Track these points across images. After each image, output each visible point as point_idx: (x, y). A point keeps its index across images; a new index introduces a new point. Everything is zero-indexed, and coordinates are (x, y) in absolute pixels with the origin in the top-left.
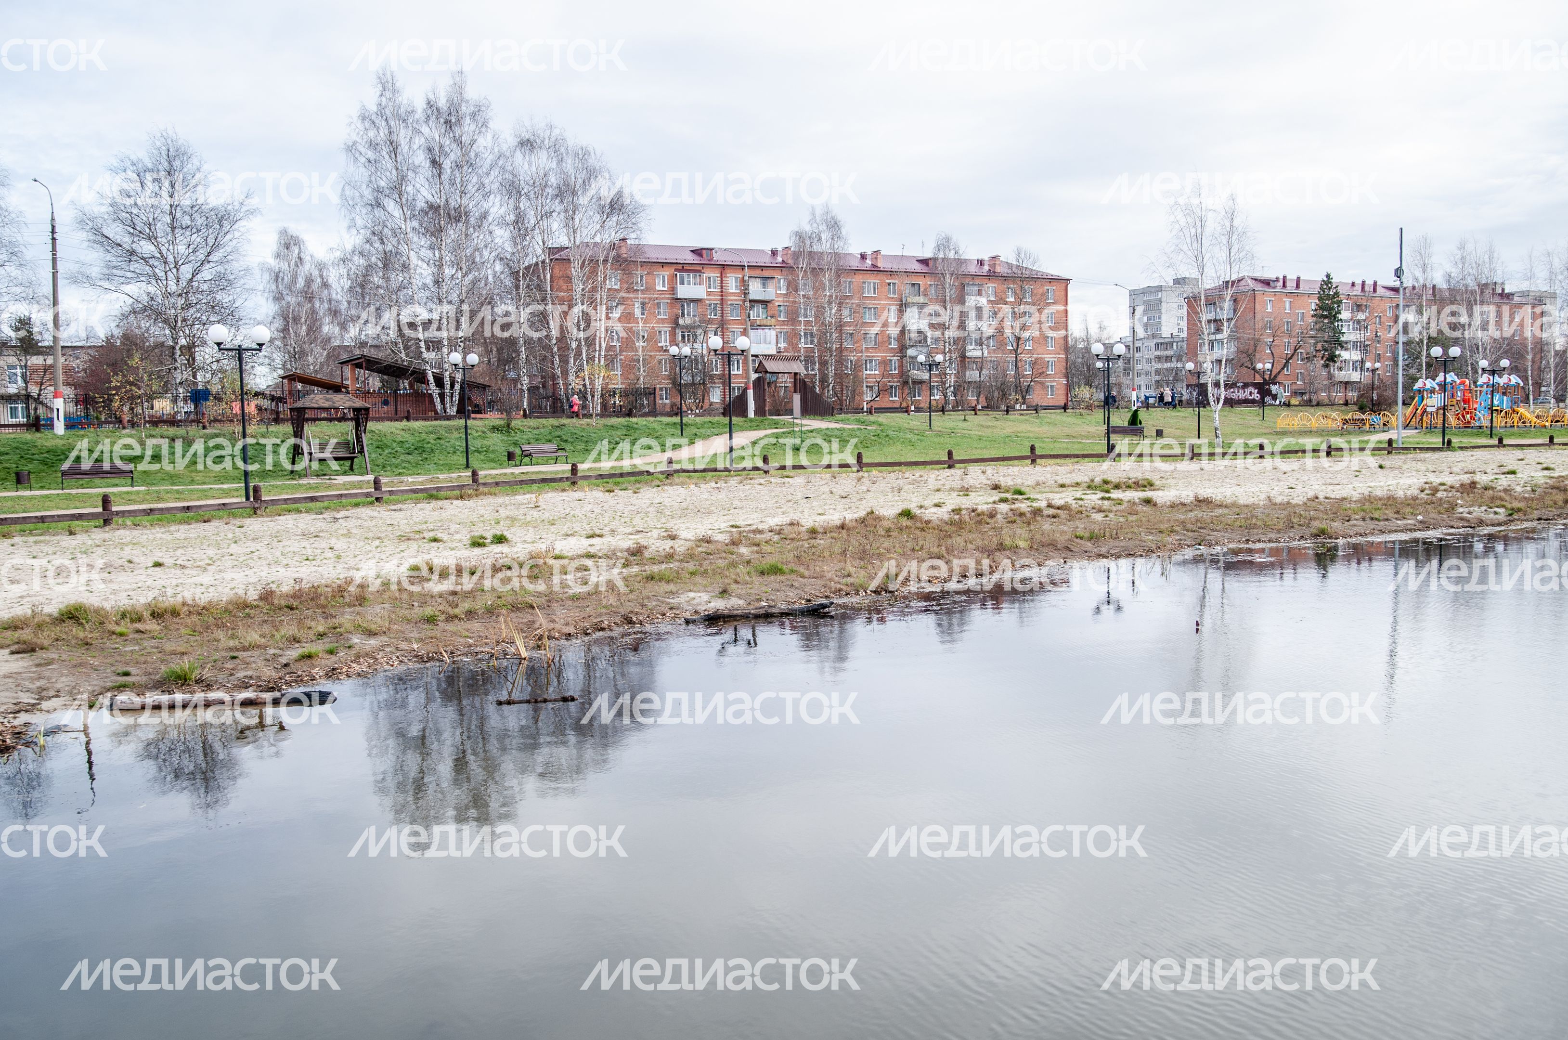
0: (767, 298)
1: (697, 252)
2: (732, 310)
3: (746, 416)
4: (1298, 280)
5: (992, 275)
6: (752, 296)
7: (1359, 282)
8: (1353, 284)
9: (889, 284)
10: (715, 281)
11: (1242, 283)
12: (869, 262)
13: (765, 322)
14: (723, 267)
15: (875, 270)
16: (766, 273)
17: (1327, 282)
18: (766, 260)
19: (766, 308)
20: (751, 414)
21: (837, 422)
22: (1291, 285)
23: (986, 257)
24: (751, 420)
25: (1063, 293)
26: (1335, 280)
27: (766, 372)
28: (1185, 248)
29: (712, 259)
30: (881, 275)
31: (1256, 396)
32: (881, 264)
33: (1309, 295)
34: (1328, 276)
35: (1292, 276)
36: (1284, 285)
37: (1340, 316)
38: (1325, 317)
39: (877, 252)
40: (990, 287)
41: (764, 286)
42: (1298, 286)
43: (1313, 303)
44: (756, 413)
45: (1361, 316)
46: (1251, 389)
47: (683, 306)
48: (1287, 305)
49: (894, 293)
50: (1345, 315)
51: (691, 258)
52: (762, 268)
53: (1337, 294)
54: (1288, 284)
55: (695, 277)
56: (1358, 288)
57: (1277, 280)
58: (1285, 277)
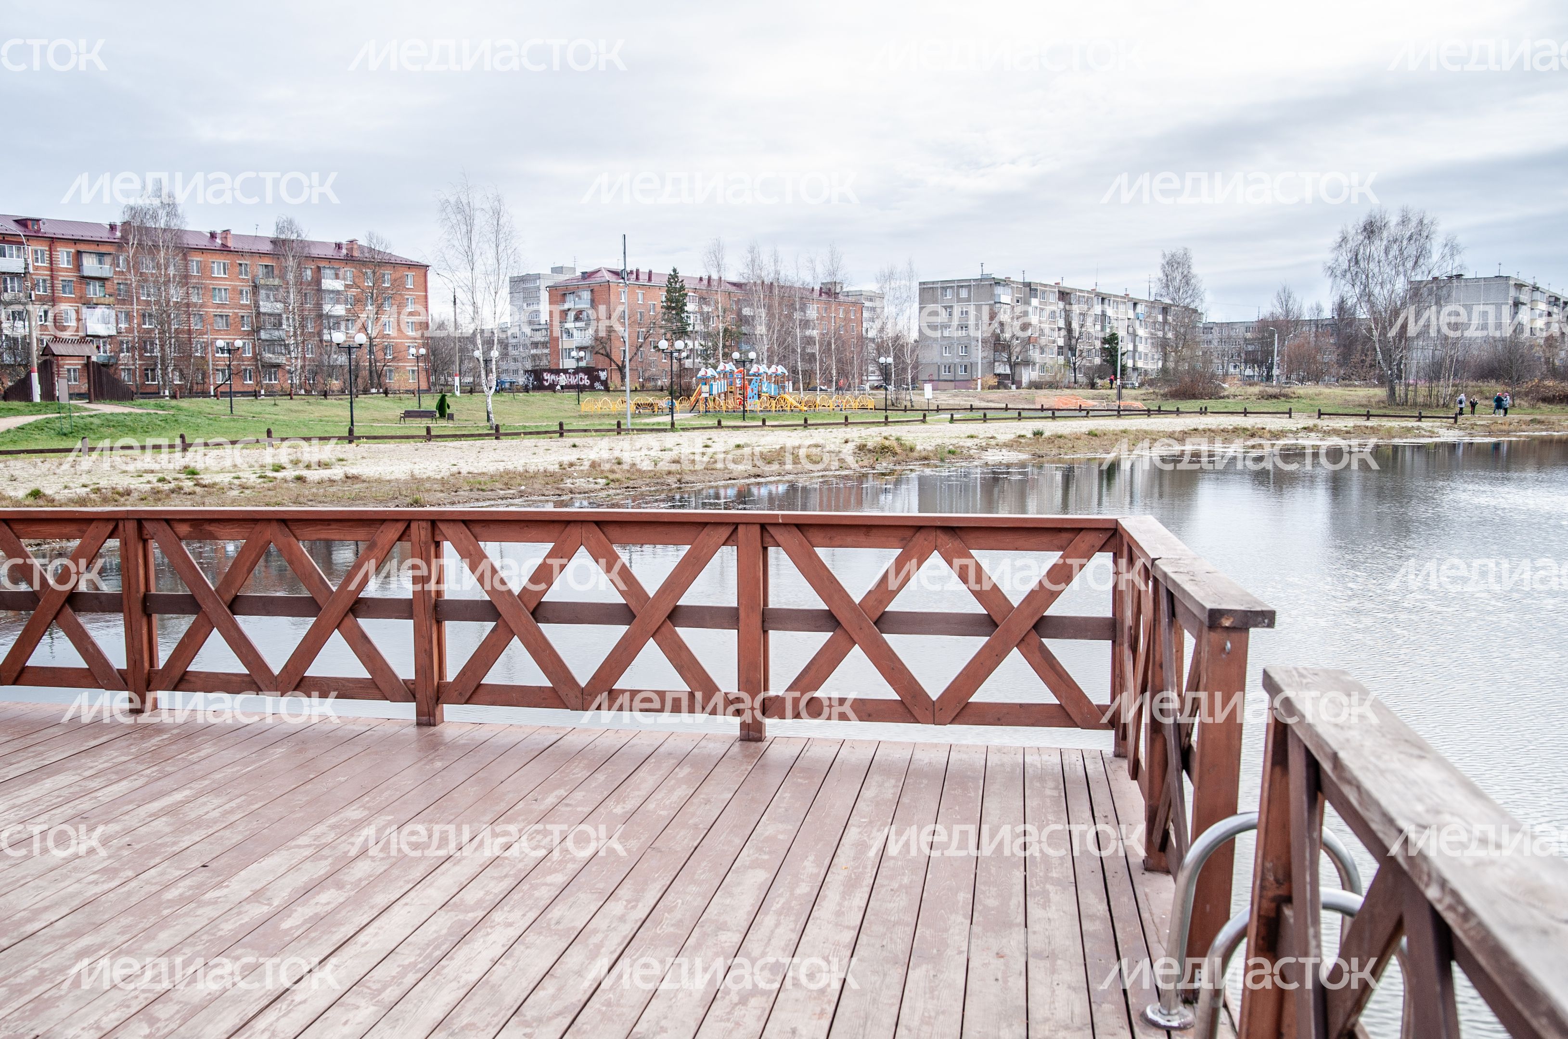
0: (104, 275)
1: (22, 222)
2: (64, 287)
3: (31, 401)
4: (650, 273)
5: (349, 259)
6: (87, 272)
7: (705, 277)
8: (701, 279)
9: (241, 265)
10: (43, 255)
11: (599, 275)
12: (219, 241)
13: (102, 300)
14: (53, 241)
15: (225, 249)
16: (103, 249)
17: (674, 276)
18: (105, 235)
19: (103, 286)
20: (37, 398)
21: (140, 406)
22: (643, 278)
23: (344, 241)
24: (35, 405)
25: (423, 279)
26: (681, 274)
27: (54, 355)
28: (456, 243)
29: (39, 230)
30: (230, 256)
31: (586, 382)
32: (231, 244)
33: (660, 288)
34: (675, 270)
35: (644, 269)
36: (637, 278)
37: (686, 308)
38: (674, 308)
39: (226, 232)
40: (348, 272)
41: (100, 262)
42: (650, 279)
43: (663, 295)
44: (43, 397)
45: (706, 309)
46: (581, 375)
47: (5, 280)
48: (640, 297)
49: (246, 275)
50: (690, 307)
51: (15, 229)
52: (98, 243)
53: (682, 288)
54: (641, 277)
55: (19, 250)
56: (705, 282)
57: (631, 272)
58: (637, 271)
